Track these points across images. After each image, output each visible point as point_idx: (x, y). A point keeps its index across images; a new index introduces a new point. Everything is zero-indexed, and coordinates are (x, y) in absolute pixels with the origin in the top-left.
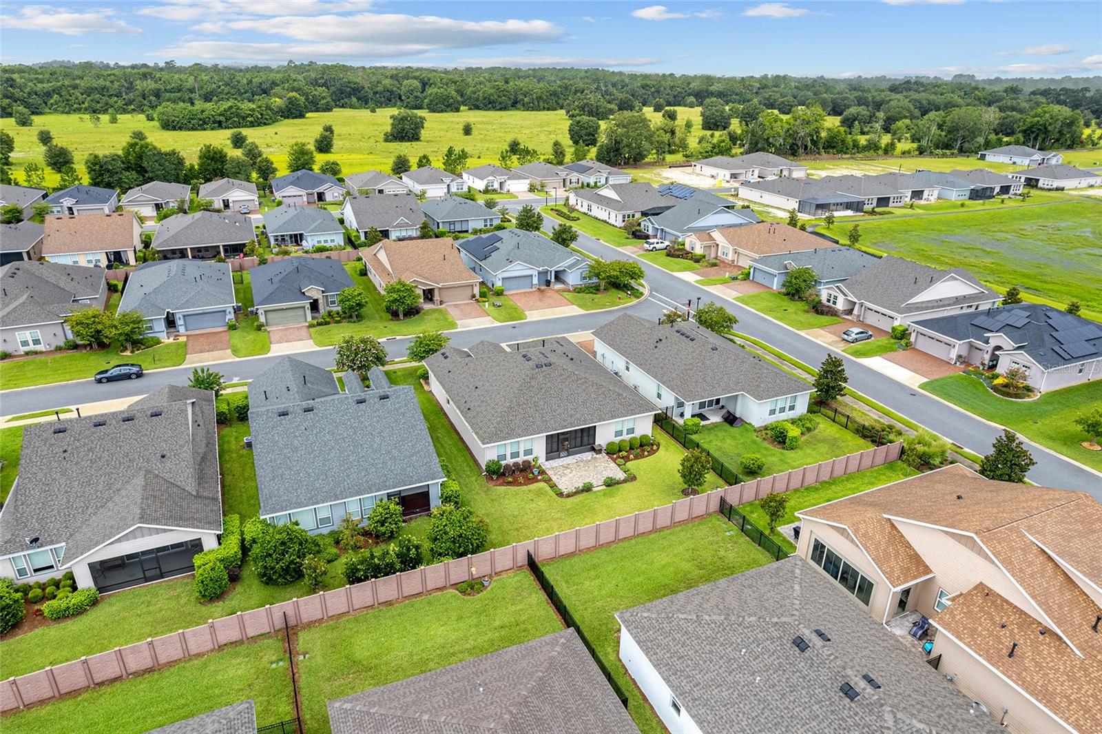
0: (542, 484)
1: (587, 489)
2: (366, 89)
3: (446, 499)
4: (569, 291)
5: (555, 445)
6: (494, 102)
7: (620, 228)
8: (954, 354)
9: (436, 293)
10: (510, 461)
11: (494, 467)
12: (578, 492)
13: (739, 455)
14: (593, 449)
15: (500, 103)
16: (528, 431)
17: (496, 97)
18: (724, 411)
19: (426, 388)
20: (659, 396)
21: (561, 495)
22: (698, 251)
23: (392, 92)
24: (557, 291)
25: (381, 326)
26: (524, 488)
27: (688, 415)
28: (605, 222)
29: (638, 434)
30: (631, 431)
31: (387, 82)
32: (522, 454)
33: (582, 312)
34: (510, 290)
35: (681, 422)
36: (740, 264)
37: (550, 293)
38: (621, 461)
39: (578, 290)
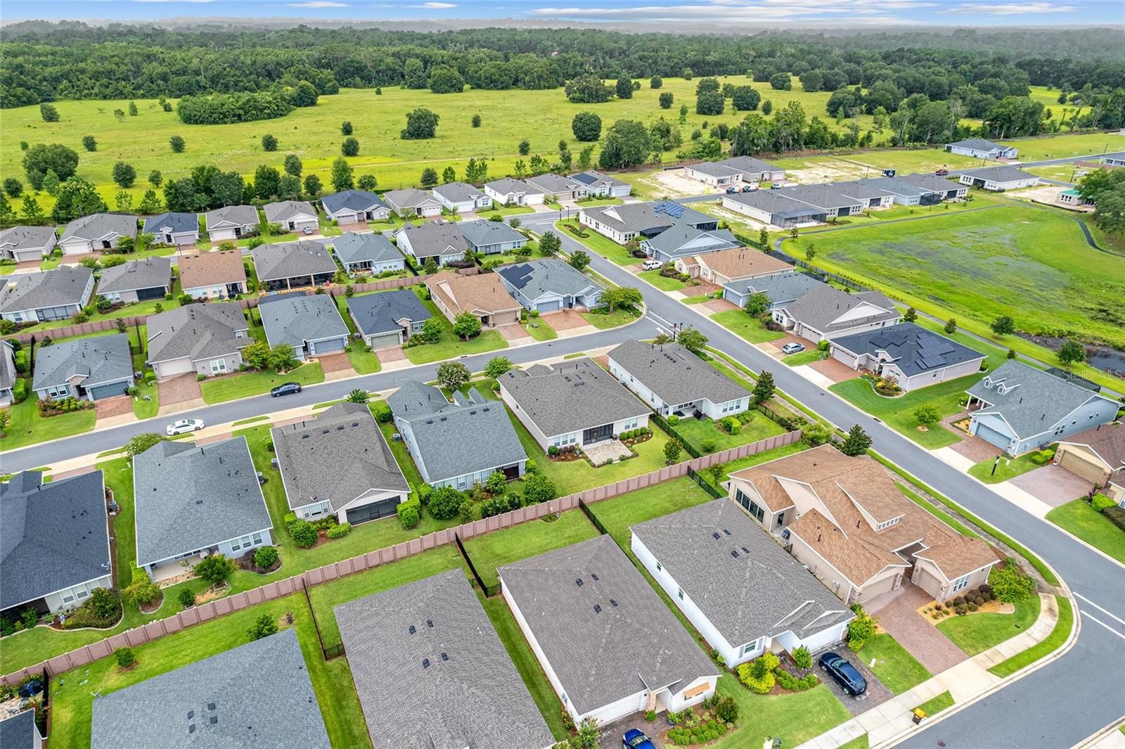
0: (582, 460)
1: (610, 462)
2: (369, 68)
3: (528, 470)
4: (587, 312)
5: (589, 436)
6: (495, 81)
7: (623, 245)
8: (856, 364)
9: (490, 318)
10: (562, 446)
11: (554, 451)
12: (604, 464)
13: (702, 439)
14: (612, 437)
15: (502, 83)
16: (573, 428)
17: (497, 76)
18: (695, 409)
19: (498, 396)
20: (653, 400)
21: (594, 466)
22: (685, 272)
23: (394, 71)
24: (578, 312)
25: (454, 345)
26: (572, 462)
27: (671, 414)
28: (611, 239)
29: (639, 427)
30: (635, 425)
31: (389, 60)
32: (569, 442)
33: (597, 330)
34: (543, 312)
35: (666, 417)
36: (716, 283)
37: (572, 315)
38: (629, 445)
39: (593, 311)
